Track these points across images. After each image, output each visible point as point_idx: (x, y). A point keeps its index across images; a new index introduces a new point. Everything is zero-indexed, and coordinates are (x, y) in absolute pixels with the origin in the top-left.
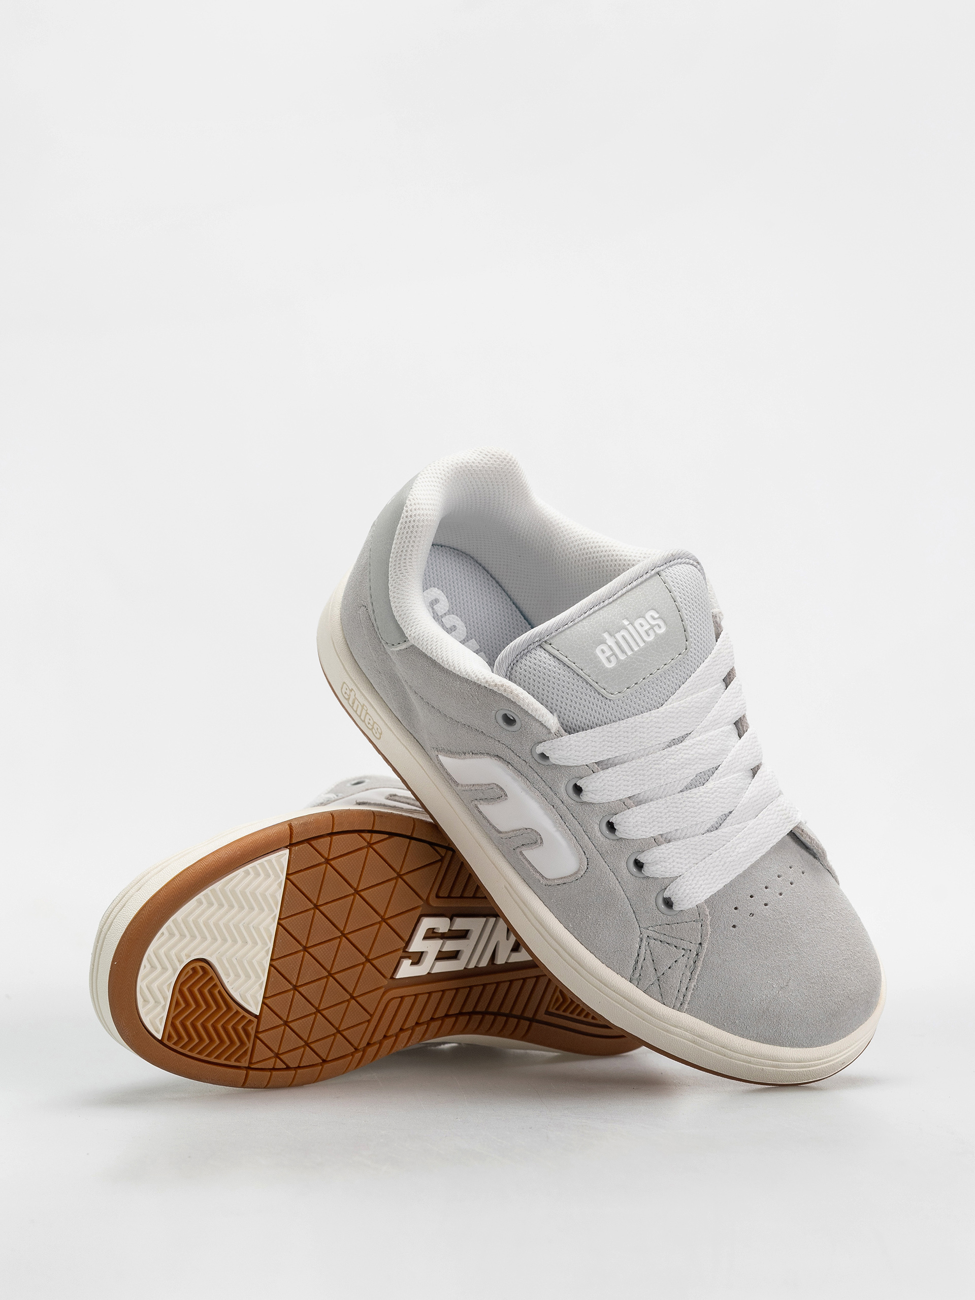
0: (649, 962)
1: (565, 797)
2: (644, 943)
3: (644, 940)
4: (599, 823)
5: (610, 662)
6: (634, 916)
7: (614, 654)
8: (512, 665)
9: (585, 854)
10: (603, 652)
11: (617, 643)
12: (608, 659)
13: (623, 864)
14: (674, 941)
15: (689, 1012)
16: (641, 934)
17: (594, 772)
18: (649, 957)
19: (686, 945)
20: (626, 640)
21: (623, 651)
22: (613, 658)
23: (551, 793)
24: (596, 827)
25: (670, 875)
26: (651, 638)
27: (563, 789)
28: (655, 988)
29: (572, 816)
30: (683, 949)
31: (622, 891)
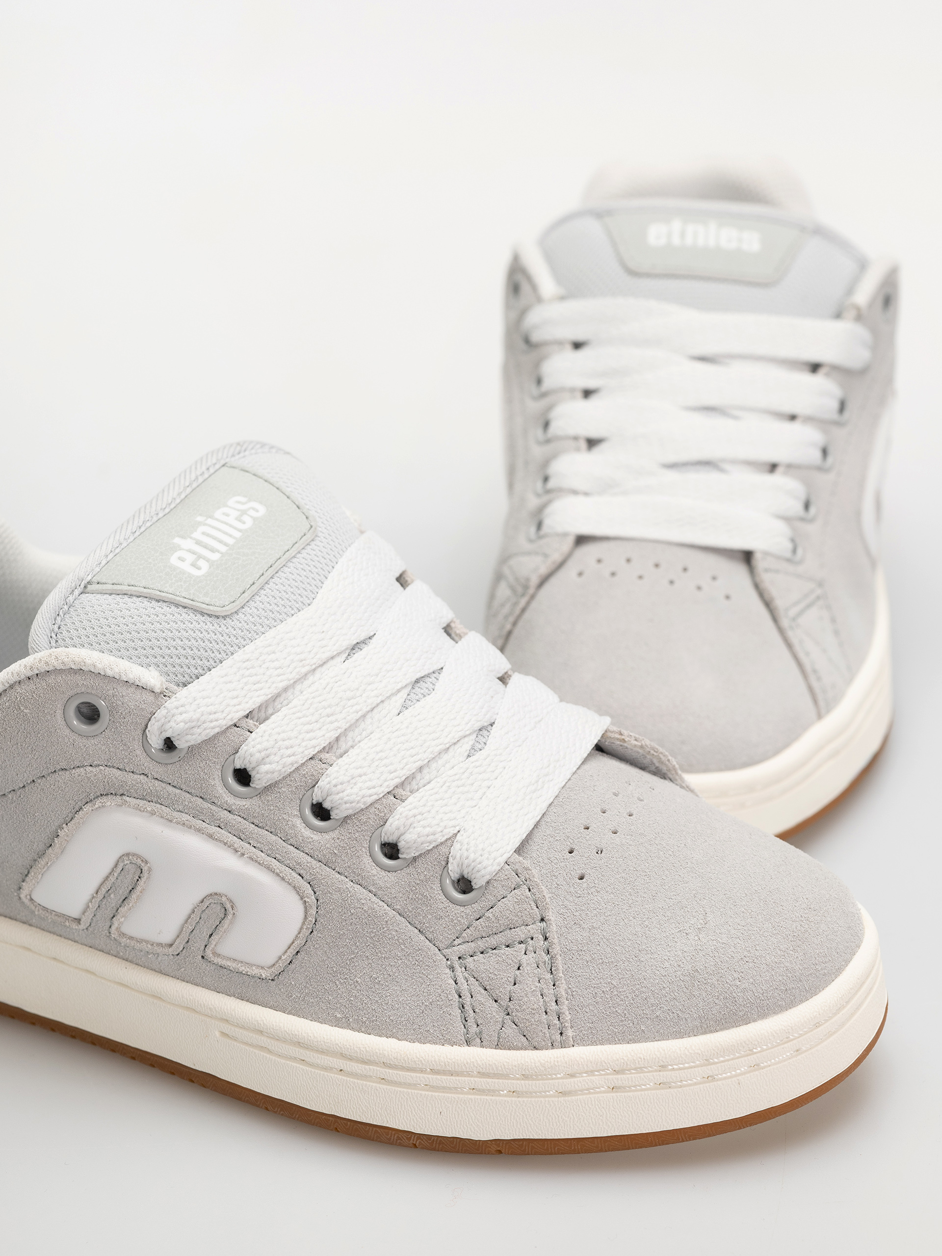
0: (481, 996)
1: (230, 800)
2: (459, 971)
3: (457, 966)
4: (298, 813)
5: (199, 568)
6: (423, 938)
7: (200, 557)
8: (54, 636)
9: (302, 877)
10: (181, 559)
11: (198, 543)
12: (193, 565)
13: (367, 860)
14: (500, 939)
15: (580, 1041)
16: (448, 960)
17: (251, 732)
18: (477, 989)
19: (521, 933)
20: (210, 537)
21: (213, 550)
22: (201, 563)
23: (206, 805)
24: (298, 822)
25: (443, 836)
26: (249, 523)
27: (221, 790)
28: (510, 1030)
29: (253, 826)
30: (521, 942)
31: (386, 906)
